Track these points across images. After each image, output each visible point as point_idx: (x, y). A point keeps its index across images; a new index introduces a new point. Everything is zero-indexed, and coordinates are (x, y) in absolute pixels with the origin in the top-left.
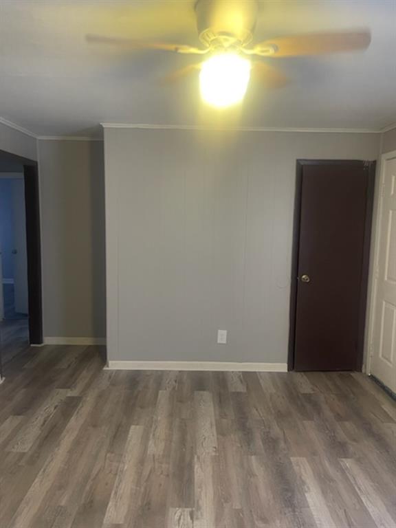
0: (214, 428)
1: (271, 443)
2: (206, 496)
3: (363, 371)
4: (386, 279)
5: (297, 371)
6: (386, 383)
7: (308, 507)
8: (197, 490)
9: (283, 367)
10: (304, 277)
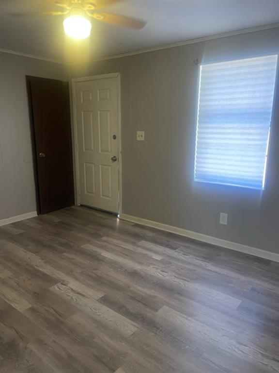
0: (27, 252)
1: (66, 245)
2: (60, 275)
3: (76, 204)
4: (84, 150)
5: (43, 214)
6: (92, 206)
7: (107, 258)
8: (54, 276)
9: (34, 214)
10: (40, 154)
